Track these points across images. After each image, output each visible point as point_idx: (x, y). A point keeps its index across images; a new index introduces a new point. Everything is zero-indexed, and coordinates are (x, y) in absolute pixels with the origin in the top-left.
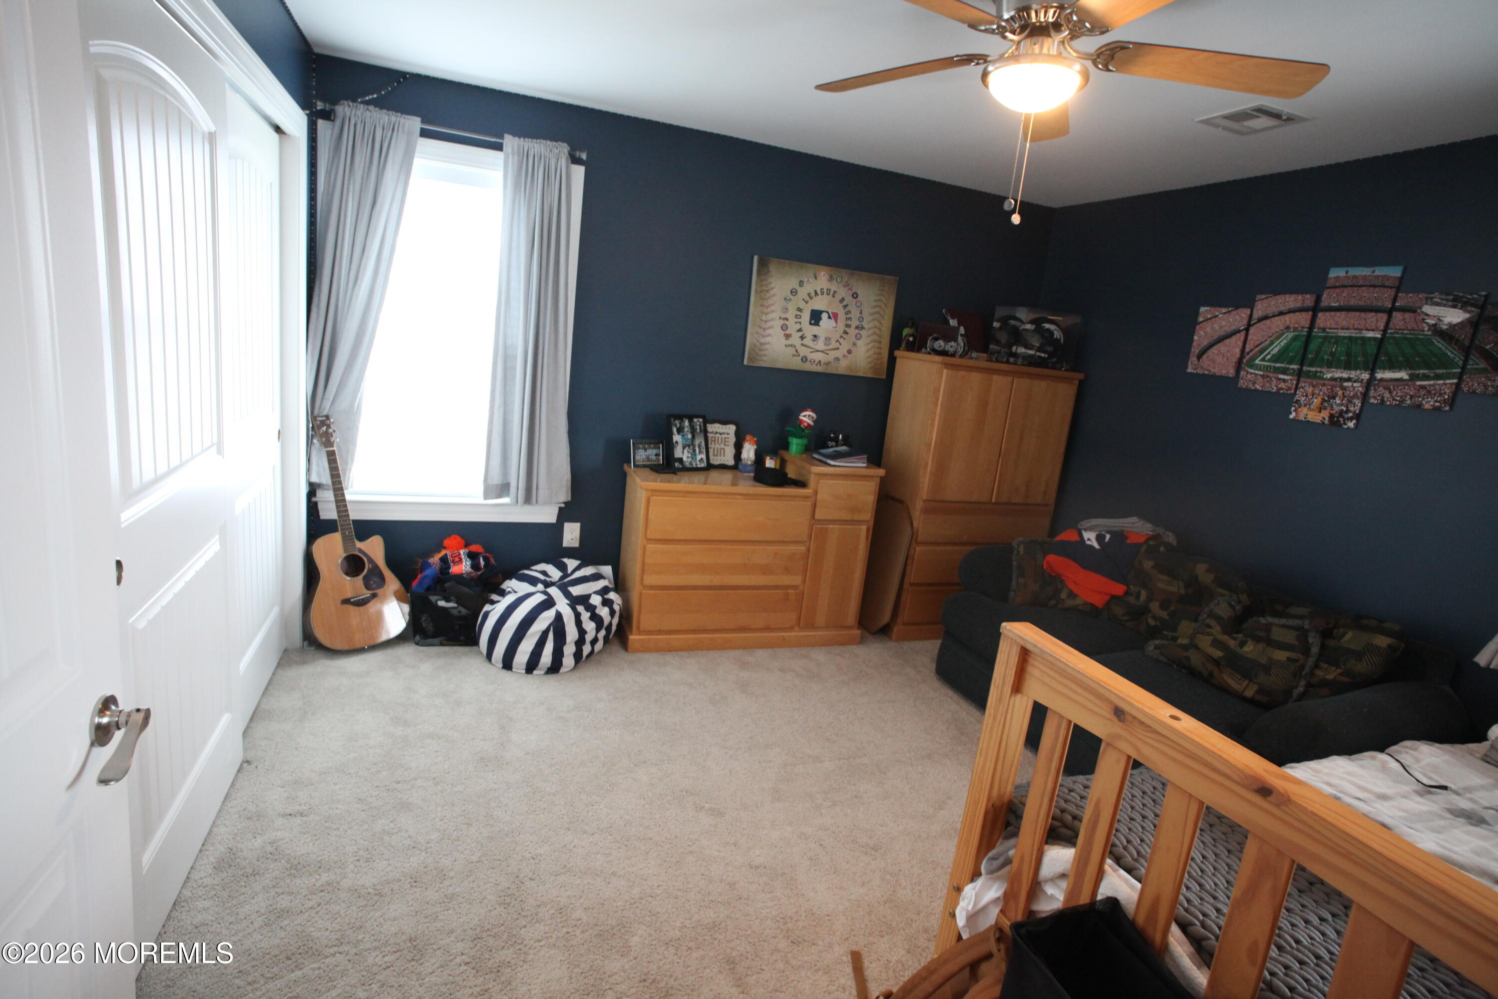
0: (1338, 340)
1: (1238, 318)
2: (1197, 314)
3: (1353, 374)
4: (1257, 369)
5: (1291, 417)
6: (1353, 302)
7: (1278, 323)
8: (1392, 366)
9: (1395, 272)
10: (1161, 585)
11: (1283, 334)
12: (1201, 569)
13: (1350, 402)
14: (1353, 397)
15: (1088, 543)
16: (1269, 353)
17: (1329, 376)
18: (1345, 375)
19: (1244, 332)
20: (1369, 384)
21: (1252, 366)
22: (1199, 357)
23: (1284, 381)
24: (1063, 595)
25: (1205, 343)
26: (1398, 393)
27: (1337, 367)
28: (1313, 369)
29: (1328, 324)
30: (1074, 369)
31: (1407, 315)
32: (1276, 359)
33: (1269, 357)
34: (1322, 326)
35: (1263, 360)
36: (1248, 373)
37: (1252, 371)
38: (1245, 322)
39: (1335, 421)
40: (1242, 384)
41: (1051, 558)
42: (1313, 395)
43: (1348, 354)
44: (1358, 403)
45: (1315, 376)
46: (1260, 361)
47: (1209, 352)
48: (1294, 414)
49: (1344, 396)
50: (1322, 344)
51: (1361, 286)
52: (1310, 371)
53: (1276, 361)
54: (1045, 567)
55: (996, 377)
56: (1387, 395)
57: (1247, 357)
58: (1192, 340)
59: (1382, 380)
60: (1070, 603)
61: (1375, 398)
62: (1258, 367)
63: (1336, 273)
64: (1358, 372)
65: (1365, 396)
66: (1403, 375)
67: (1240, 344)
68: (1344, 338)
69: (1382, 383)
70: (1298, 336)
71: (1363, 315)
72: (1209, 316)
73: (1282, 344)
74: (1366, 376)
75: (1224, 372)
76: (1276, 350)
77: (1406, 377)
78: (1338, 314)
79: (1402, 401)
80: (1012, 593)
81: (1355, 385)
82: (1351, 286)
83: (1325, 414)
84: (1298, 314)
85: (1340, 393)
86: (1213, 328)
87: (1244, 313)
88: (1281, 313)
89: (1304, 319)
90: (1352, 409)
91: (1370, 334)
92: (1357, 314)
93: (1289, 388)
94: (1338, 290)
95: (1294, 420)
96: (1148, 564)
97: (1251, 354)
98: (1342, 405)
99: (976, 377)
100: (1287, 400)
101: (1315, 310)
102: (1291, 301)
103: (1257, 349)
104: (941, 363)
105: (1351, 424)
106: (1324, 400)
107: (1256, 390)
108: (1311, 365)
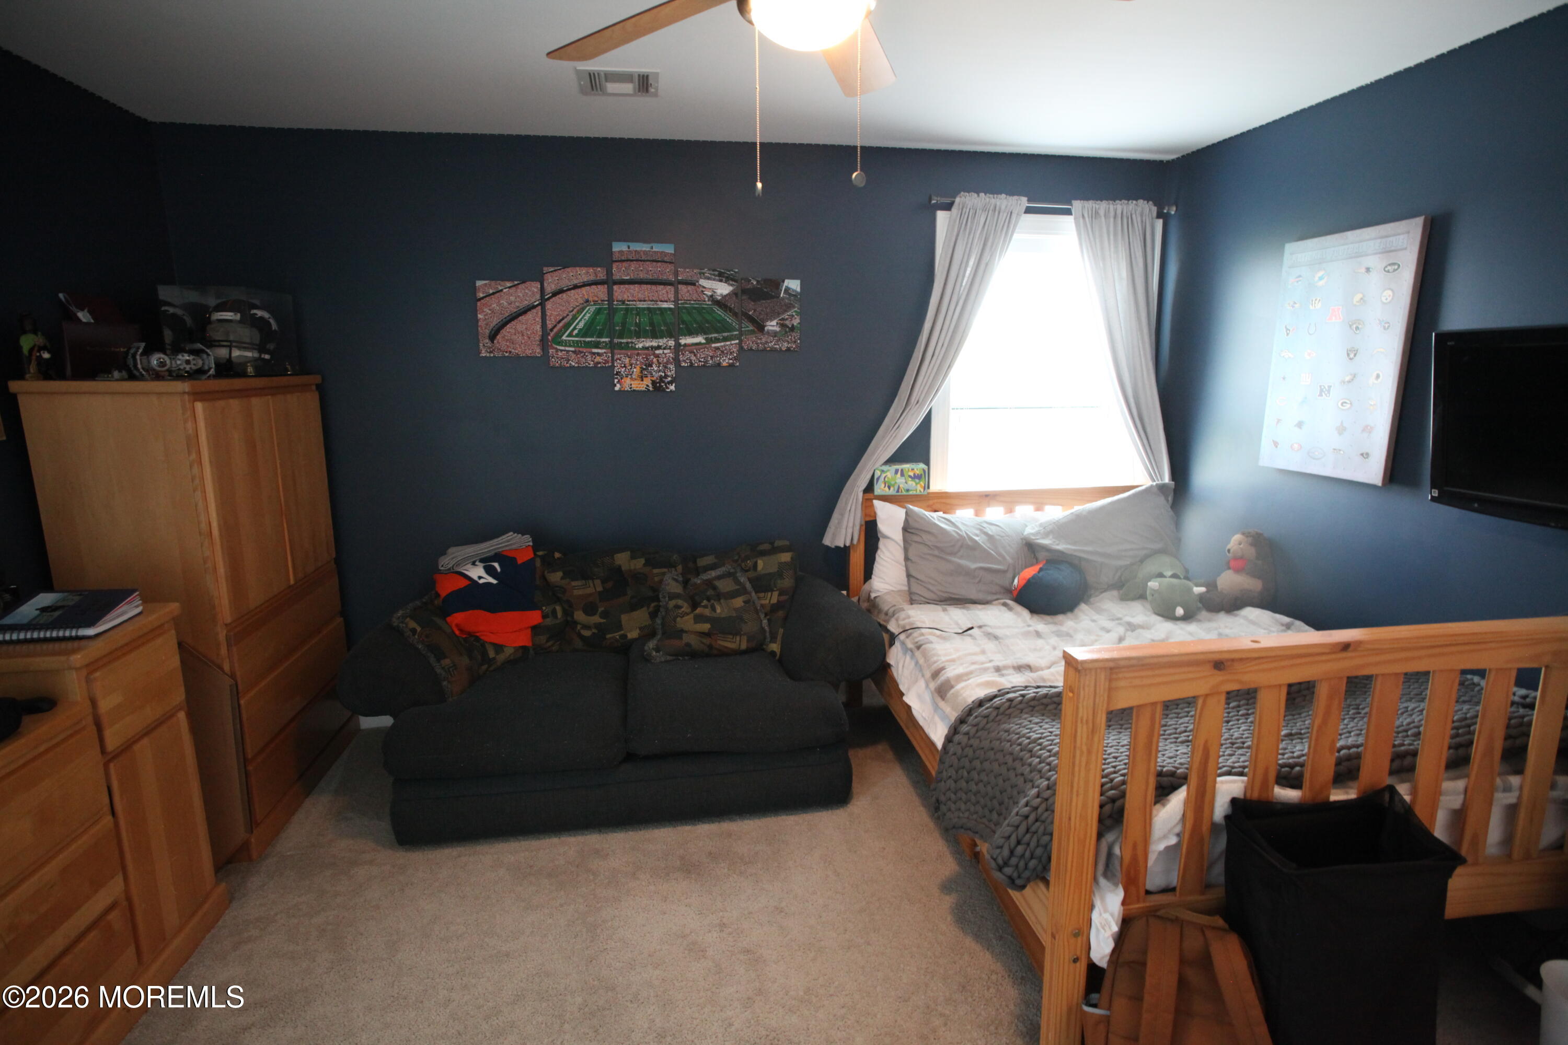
0: (639, 311)
1: (528, 293)
2: (474, 289)
3: (662, 342)
4: (566, 346)
5: (617, 388)
6: (642, 276)
7: (576, 297)
8: (691, 333)
9: (669, 249)
10: (576, 592)
11: (583, 309)
12: (622, 559)
13: (666, 367)
14: (667, 363)
15: (482, 581)
16: (575, 328)
17: (640, 346)
18: (654, 344)
19: (540, 307)
20: (676, 350)
21: (560, 343)
22: (493, 337)
23: (599, 354)
24: (492, 654)
25: (495, 321)
26: (701, 355)
27: (646, 337)
28: (624, 341)
29: (625, 297)
30: (303, 370)
31: (690, 288)
32: (585, 332)
33: (576, 332)
34: (620, 298)
35: (570, 335)
36: (557, 350)
37: (562, 348)
38: (538, 296)
39: (658, 386)
40: (554, 362)
41: (458, 618)
42: (631, 365)
43: (652, 324)
44: (672, 367)
45: (626, 347)
46: (567, 336)
47: (504, 332)
48: (618, 386)
49: (659, 363)
50: (626, 315)
51: (644, 261)
52: (621, 343)
53: (585, 335)
54: (457, 632)
56: (693, 358)
57: (552, 334)
58: (477, 321)
59: (685, 345)
60: (501, 658)
61: (685, 361)
62: (566, 343)
63: (619, 247)
64: (665, 340)
65: (677, 361)
66: (700, 339)
67: (539, 320)
68: (644, 309)
69: (687, 348)
70: (600, 309)
71: (654, 287)
72: (491, 291)
73: (587, 317)
74: (672, 343)
75: (528, 352)
76: (581, 325)
77: (703, 341)
78: (632, 287)
79: (706, 362)
80: (445, 683)
81: (666, 351)
82: (637, 260)
83: (647, 382)
84: (594, 287)
85: (655, 360)
86: (499, 304)
87: (535, 287)
88: (576, 287)
89: (600, 292)
90: (669, 374)
91: (665, 305)
92: (649, 286)
93: (607, 362)
94: (625, 264)
95: (620, 391)
96: (556, 577)
97: (555, 330)
98: (660, 371)
100: (608, 374)
101: (609, 282)
102: (583, 274)
103: (561, 324)
104: (188, 393)
105: (672, 387)
106: (642, 370)
107: (572, 367)
108: (621, 337)
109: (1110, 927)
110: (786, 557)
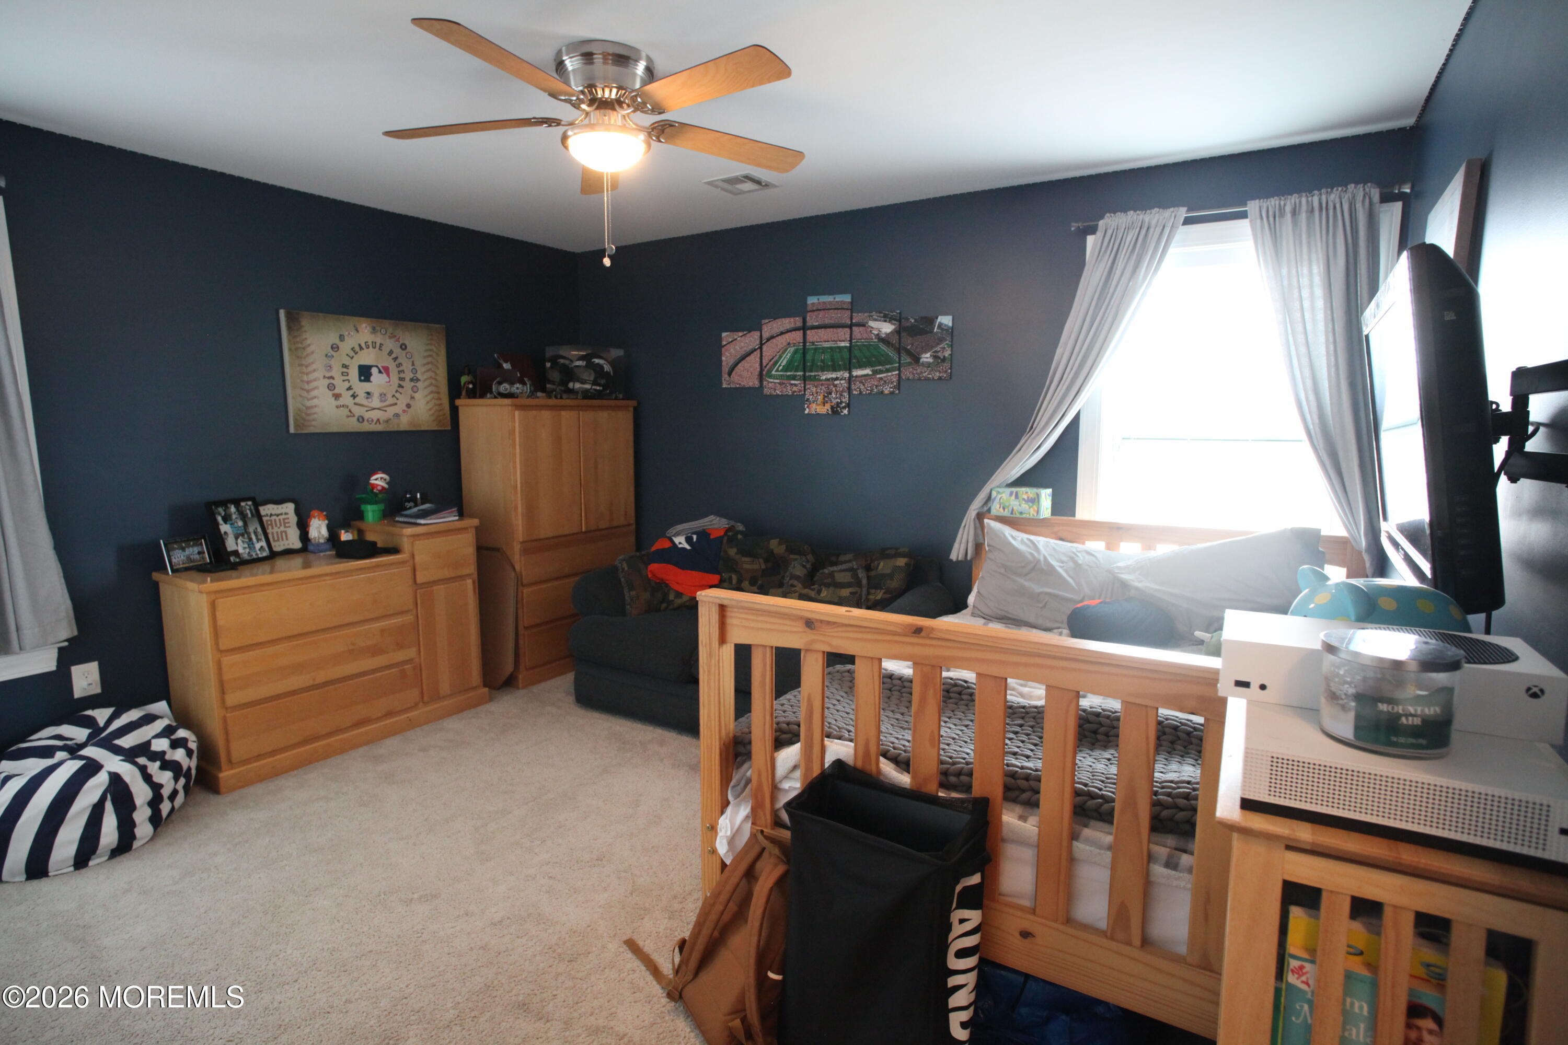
0: (824, 350)
1: (752, 340)
2: (720, 339)
3: (839, 374)
4: (774, 379)
5: (806, 412)
6: (827, 321)
7: (781, 341)
8: (861, 366)
9: (847, 298)
10: (745, 566)
11: (786, 349)
12: (774, 544)
13: (841, 395)
14: (842, 391)
15: (680, 546)
16: (780, 365)
17: (824, 377)
18: (834, 376)
19: (759, 350)
20: (850, 380)
21: (771, 376)
22: (730, 374)
23: (795, 385)
24: (671, 597)
25: (732, 362)
26: (868, 385)
27: (828, 371)
28: (813, 374)
29: (815, 339)
30: (627, 397)
31: (861, 329)
32: (786, 369)
33: (781, 368)
34: (811, 340)
35: (777, 371)
36: (769, 382)
37: (772, 380)
38: (758, 342)
39: (835, 411)
40: (766, 391)
41: (654, 567)
42: (817, 393)
43: (833, 360)
44: (846, 394)
45: (815, 379)
46: (776, 371)
47: (736, 369)
48: (807, 409)
49: (837, 392)
50: (814, 354)
51: (829, 309)
52: (811, 376)
53: (786, 371)
54: (650, 576)
55: (563, 413)
56: (862, 387)
57: (766, 370)
58: (721, 361)
59: (857, 376)
60: (678, 602)
61: (855, 390)
62: (775, 377)
63: (812, 300)
64: (842, 373)
65: (849, 389)
66: (868, 371)
67: (758, 360)
68: (828, 348)
69: (857, 379)
70: (797, 349)
71: (835, 330)
72: (730, 340)
73: (788, 357)
74: (847, 375)
75: (751, 384)
76: (785, 362)
77: (870, 373)
78: (820, 331)
79: (872, 390)
80: (628, 607)
81: (842, 382)
82: (824, 310)
83: (828, 406)
84: (793, 332)
85: (834, 389)
86: (735, 349)
87: (756, 335)
88: (782, 333)
89: (798, 335)
90: (844, 400)
91: (843, 344)
92: (831, 330)
93: (800, 391)
94: (816, 313)
95: (808, 414)
96: (732, 552)
97: (768, 367)
98: (837, 398)
99: (546, 415)
100: (800, 400)
101: (804, 328)
102: (787, 323)
103: (771, 363)
104: (512, 405)
105: (846, 412)
106: (825, 397)
107: (777, 395)
108: (811, 371)
109: (726, 831)
110: (901, 562)
